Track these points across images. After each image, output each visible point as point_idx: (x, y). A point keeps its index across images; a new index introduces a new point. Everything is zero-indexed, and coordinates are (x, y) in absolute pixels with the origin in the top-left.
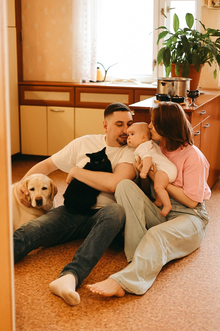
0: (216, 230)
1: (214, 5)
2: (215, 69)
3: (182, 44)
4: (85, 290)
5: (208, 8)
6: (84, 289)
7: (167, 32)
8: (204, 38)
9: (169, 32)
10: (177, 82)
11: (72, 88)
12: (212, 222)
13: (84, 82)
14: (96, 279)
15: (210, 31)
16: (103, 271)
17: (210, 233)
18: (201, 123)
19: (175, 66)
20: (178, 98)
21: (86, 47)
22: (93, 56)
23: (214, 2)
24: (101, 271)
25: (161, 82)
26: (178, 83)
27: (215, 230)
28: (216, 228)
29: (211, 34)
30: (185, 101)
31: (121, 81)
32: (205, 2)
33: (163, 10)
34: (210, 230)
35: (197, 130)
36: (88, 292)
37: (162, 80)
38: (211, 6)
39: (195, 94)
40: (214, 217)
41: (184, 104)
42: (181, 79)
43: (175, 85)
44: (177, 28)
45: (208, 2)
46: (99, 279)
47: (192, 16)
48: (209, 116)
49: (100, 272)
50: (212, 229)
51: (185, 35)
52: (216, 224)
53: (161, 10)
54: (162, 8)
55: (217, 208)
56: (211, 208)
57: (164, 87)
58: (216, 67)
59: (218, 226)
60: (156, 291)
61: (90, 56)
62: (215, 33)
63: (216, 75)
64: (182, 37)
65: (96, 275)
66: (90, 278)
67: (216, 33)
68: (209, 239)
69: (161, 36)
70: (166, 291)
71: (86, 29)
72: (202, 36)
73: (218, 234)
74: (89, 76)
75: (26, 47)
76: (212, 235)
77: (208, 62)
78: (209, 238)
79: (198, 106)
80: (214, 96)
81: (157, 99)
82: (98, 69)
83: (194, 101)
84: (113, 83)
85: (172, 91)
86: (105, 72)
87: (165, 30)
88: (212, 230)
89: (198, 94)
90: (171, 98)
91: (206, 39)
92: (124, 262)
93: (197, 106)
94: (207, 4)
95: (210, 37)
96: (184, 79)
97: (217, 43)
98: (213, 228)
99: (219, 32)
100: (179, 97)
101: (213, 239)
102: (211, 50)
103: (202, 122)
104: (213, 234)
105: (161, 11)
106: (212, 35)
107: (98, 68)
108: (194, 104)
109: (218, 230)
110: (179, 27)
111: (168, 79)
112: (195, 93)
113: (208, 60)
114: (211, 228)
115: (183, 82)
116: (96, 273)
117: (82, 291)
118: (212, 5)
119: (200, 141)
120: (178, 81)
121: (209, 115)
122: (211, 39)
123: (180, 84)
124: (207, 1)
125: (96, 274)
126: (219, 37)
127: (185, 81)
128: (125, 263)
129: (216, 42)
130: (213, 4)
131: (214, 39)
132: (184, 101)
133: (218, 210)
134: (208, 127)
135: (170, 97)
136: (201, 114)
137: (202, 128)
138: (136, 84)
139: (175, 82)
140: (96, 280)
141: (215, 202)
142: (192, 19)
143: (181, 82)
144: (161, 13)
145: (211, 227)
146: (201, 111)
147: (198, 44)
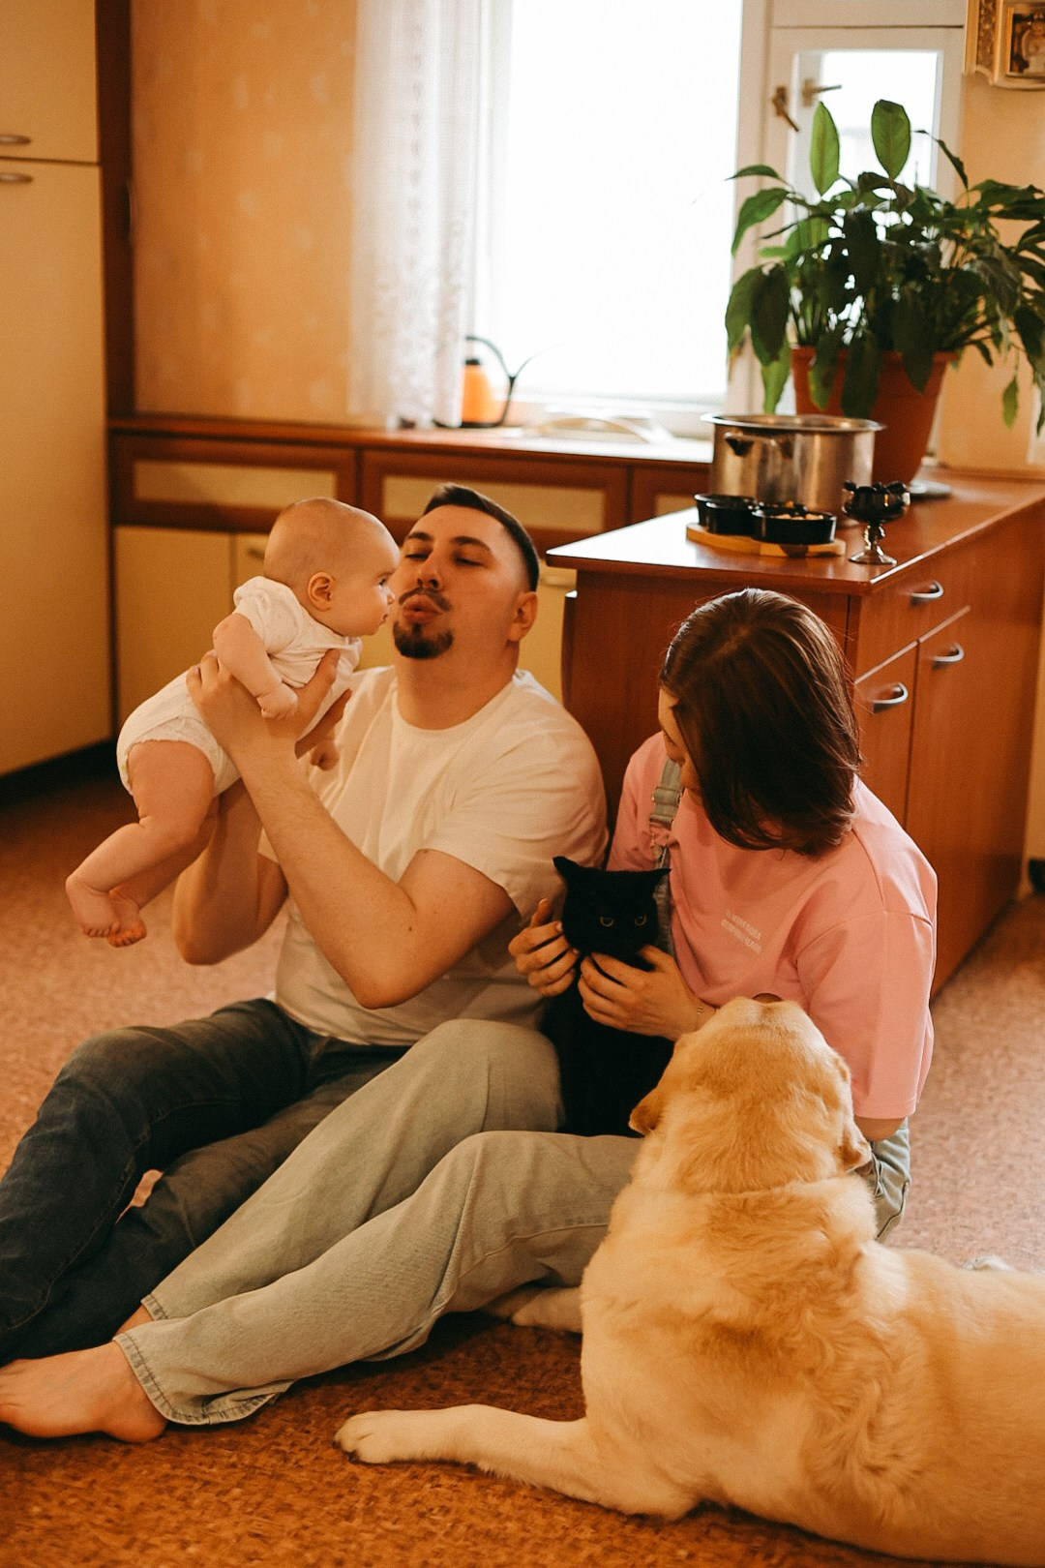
0: (964, 1185)
1: (1021, 70)
2: (1009, 380)
3: (845, 252)
4: (225, 1522)
5: (990, 82)
6: (226, 1515)
7: (778, 193)
8: (962, 228)
9: (790, 196)
10: (808, 438)
11: (346, 454)
12: (952, 1138)
13: (407, 425)
14: (301, 1455)
15: (993, 191)
16: (347, 1406)
17: (932, 1202)
18: (918, 647)
19: (810, 359)
20: (801, 518)
21: (412, 263)
22: (447, 306)
23: (1024, 53)
24: (338, 1407)
25: (728, 435)
26: (813, 442)
27: (960, 1184)
28: (969, 1172)
29: (998, 208)
30: (836, 536)
31: (576, 425)
32: (980, 56)
33: (781, 97)
34: (937, 1183)
35: (891, 682)
36: (239, 1538)
37: (734, 429)
38: (1007, 76)
39: (886, 505)
40: (966, 1110)
41: (830, 550)
42: (830, 423)
43: (797, 453)
44: (827, 174)
45: (992, 52)
46: (317, 1458)
47: (902, 117)
48: (966, 609)
49: (333, 1410)
50: (944, 1179)
51: (868, 208)
52: (973, 1148)
53: (772, 93)
54: (781, 84)
55: (986, 1057)
56: (957, 1059)
57: (744, 462)
58: (1017, 367)
59: (981, 1162)
60: (597, 1549)
61: (430, 306)
62: (1018, 202)
63: (1016, 406)
64: (850, 220)
65: (307, 1432)
66: (274, 1447)
67: (1020, 203)
68: (924, 1234)
69: (752, 211)
70: (652, 1552)
71: (416, 177)
72: (952, 220)
73: (974, 1206)
74: (429, 399)
75: (149, 261)
76: (944, 1210)
77: (979, 344)
78: (926, 1230)
79: (898, 565)
80: (1000, 509)
81: (702, 522)
82: (473, 369)
83: (880, 537)
84: (544, 435)
85: (784, 484)
86: (507, 382)
87: (769, 183)
88: (946, 1183)
89: (902, 504)
90: (768, 521)
91: (969, 233)
92: (468, 1355)
93: (895, 562)
94: (990, 66)
95: (993, 221)
96: (846, 425)
97: (1025, 254)
98: (954, 1174)
99: (1038, 196)
100: (810, 517)
101: (943, 1239)
102: (988, 282)
103: (922, 640)
104: (950, 1205)
105: (775, 101)
106: (1001, 215)
107: (473, 363)
108: (879, 550)
109: (977, 1183)
110: (838, 170)
111: (766, 423)
112: (886, 497)
113: (977, 336)
114: (942, 1170)
115: (836, 439)
116: (310, 1414)
117: (210, 1526)
118: (1011, 70)
119: (907, 734)
120: (812, 433)
121: (962, 607)
122: (997, 232)
123: (822, 450)
124: (989, 50)
125: (309, 1422)
126: (1035, 223)
127: (848, 437)
128: (471, 1359)
129: (1022, 246)
130: (1016, 67)
131: (1010, 232)
132: (832, 537)
133: (988, 1073)
134: (953, 663)
135: (759, 513)
136: (915, 602)
137: (923, 672)
138: (645, 441)
139: (799, 437)
140: (302, 1463)
141: (982, 1022)
142: (901, 134)
143: (827, 439)
144: (771, 109)
145: (945, 1165)
146: (919, 586)
147: (923, 253)
